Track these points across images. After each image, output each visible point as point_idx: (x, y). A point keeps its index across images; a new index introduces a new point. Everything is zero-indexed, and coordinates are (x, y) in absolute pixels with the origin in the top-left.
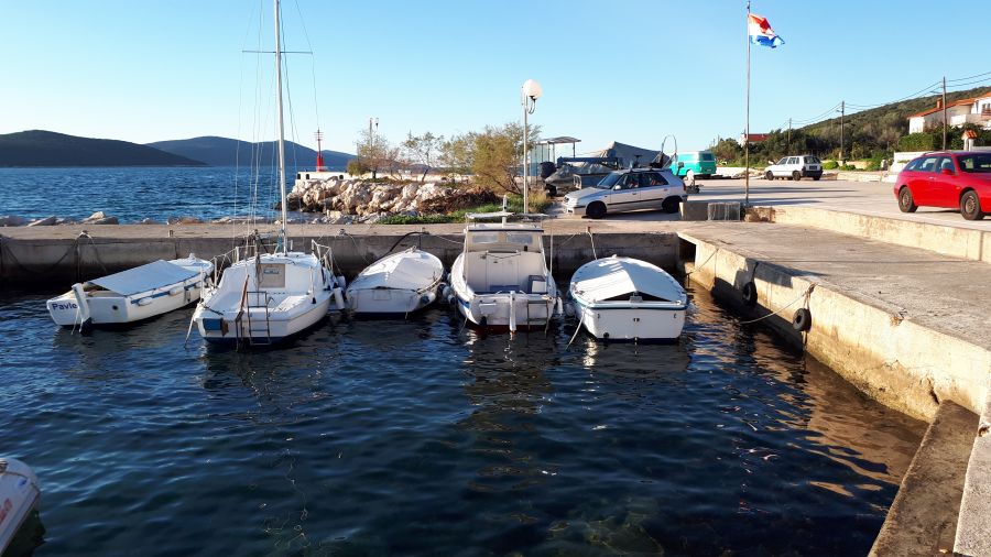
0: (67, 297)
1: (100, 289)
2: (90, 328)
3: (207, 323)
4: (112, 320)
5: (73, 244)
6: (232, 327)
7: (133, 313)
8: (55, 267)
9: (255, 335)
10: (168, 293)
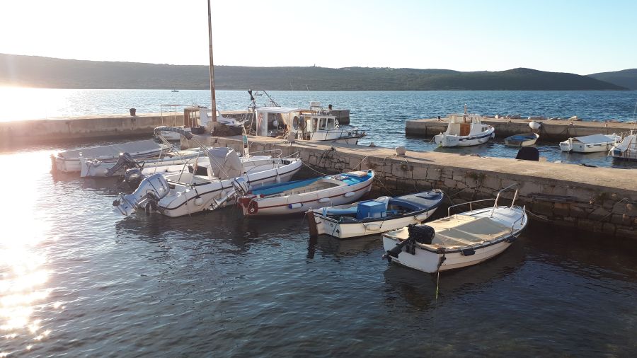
0: (567, 142)
1: (577, 141)
2: (571, 152)
3: (615, 151)
4: (579, 151)
5: (567, 127)
6: (623, 154)
7: (586, 149)
8: (559, 135)
9: (631, 158)
10: (600, 145)
